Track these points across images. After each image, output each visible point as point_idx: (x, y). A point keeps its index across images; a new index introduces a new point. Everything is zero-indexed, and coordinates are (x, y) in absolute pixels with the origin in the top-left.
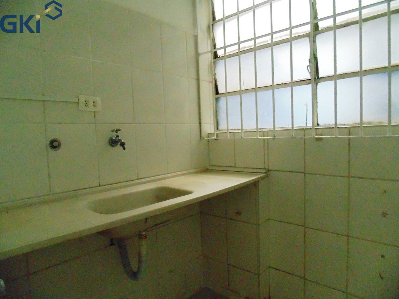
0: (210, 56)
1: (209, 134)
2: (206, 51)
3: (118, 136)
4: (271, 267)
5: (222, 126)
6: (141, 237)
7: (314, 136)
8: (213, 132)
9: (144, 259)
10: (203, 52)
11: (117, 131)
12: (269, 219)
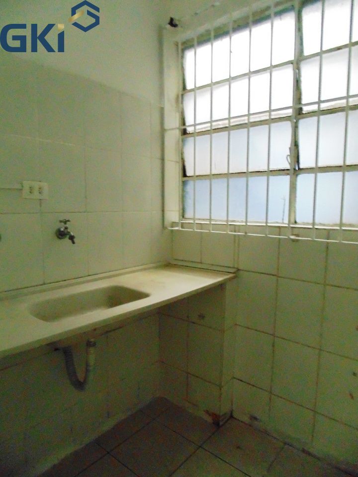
0: (177, 133)
1: (173, 222)
2: (174, 127)
3: (66, 228)
4: (234, 378)
5: (189, 214)
6: (89, 344)
7: (289, 237)
8: (177, 221)
9: (91, 368)
10: (171, 128)
11: (65, 222)
12: (236, 325)
